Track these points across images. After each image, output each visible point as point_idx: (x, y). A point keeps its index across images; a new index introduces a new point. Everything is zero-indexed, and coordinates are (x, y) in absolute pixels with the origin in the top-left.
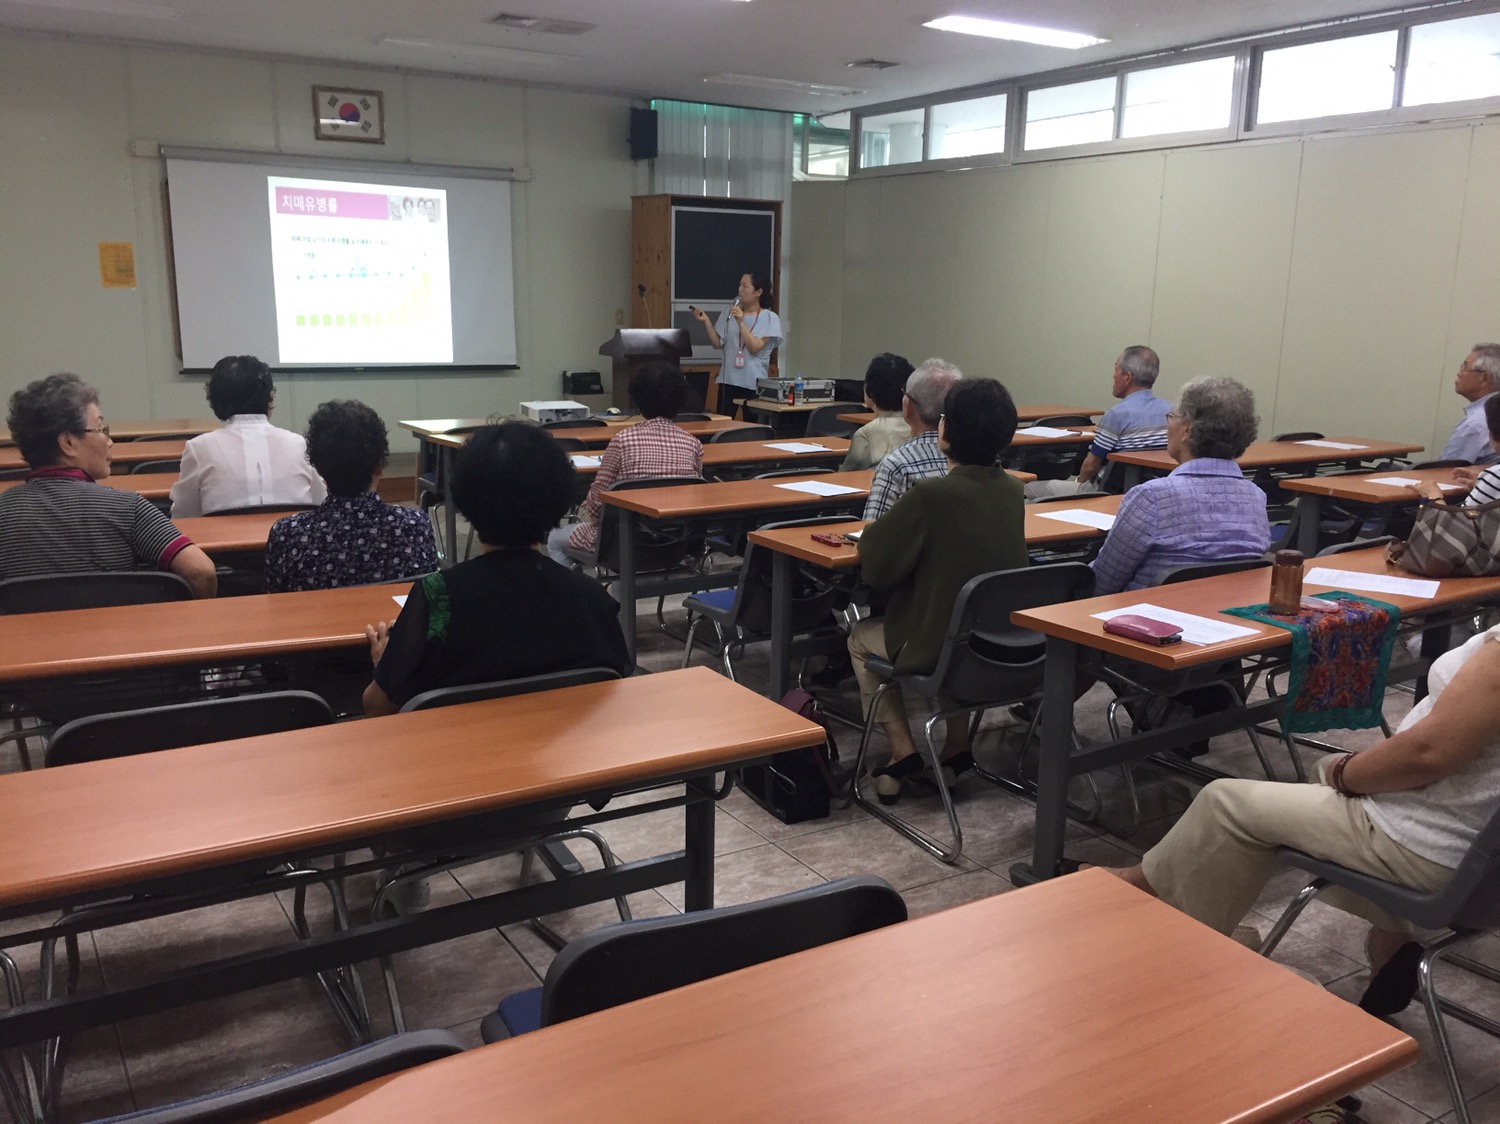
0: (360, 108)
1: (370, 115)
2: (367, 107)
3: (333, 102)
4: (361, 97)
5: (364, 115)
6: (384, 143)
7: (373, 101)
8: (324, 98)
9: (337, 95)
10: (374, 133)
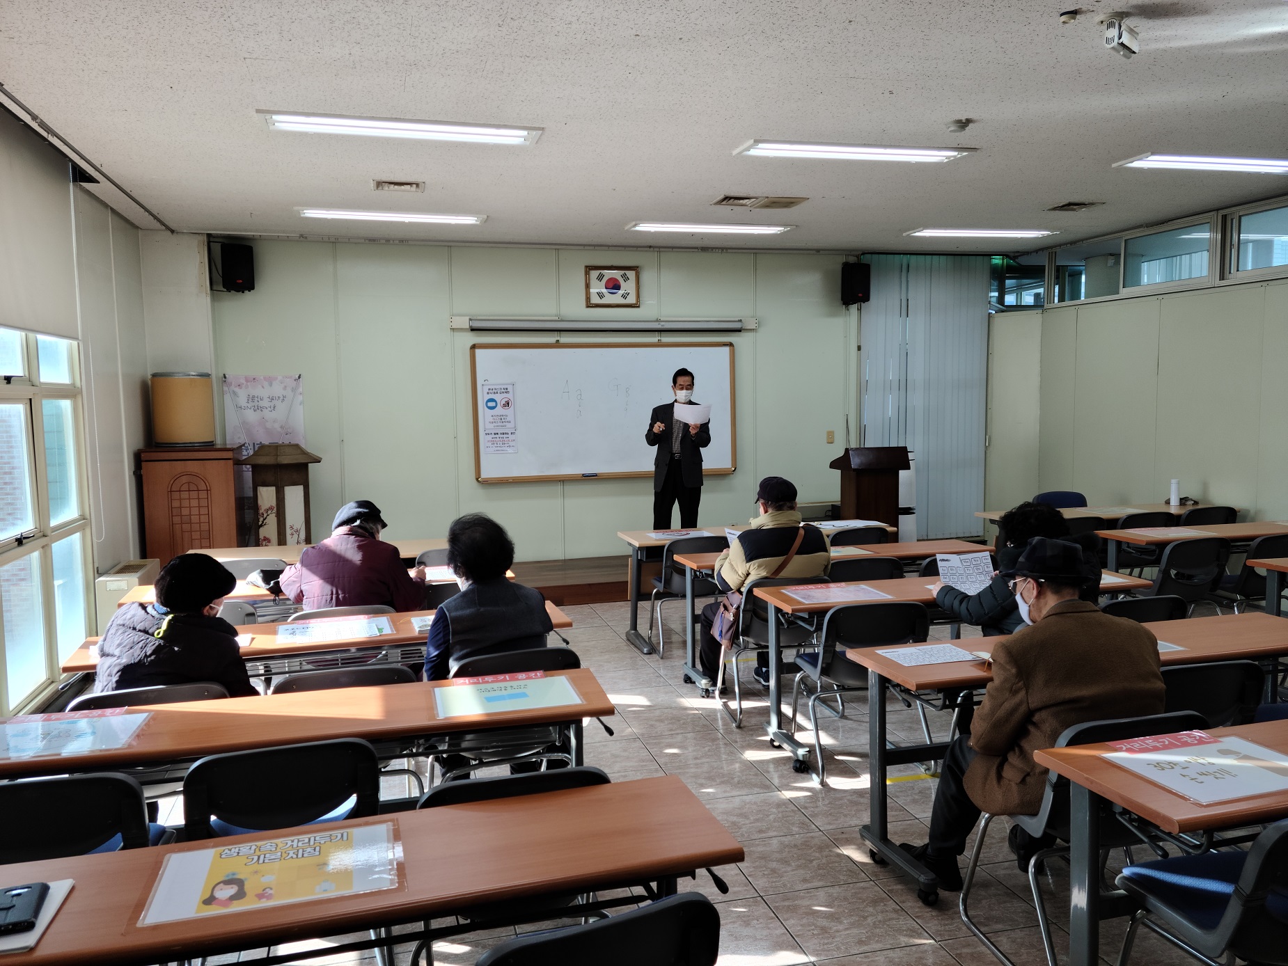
0: (621, 280)
1: (628, 287)
2: (626, 279)
3: (600, 278)
4: (622, 272)
5: (624, 286)
6: (639, 307)
7: (631, 274)
8: (594, 274)
9: (604, 272)
10: (631, 299)
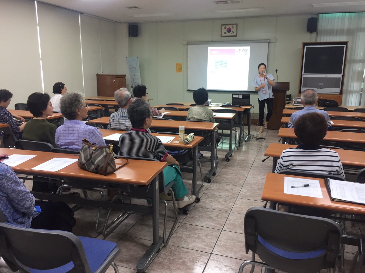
0: (232, 28)
3: (225, 28)
4: (232, 26)
5: (232, 30)
7: (235, 26)
9: (226, 26)
10: (234, 34)
